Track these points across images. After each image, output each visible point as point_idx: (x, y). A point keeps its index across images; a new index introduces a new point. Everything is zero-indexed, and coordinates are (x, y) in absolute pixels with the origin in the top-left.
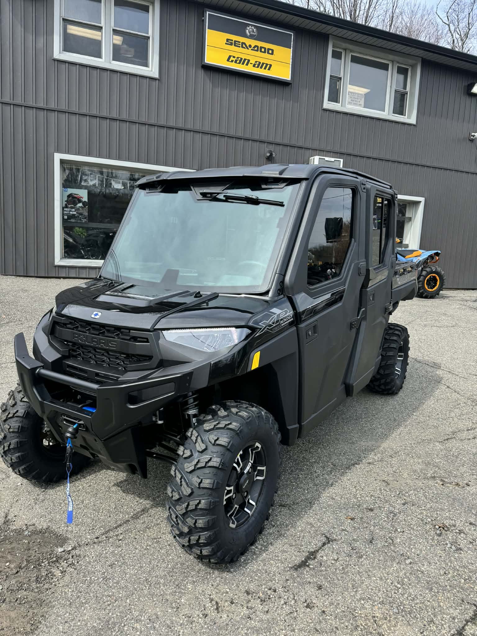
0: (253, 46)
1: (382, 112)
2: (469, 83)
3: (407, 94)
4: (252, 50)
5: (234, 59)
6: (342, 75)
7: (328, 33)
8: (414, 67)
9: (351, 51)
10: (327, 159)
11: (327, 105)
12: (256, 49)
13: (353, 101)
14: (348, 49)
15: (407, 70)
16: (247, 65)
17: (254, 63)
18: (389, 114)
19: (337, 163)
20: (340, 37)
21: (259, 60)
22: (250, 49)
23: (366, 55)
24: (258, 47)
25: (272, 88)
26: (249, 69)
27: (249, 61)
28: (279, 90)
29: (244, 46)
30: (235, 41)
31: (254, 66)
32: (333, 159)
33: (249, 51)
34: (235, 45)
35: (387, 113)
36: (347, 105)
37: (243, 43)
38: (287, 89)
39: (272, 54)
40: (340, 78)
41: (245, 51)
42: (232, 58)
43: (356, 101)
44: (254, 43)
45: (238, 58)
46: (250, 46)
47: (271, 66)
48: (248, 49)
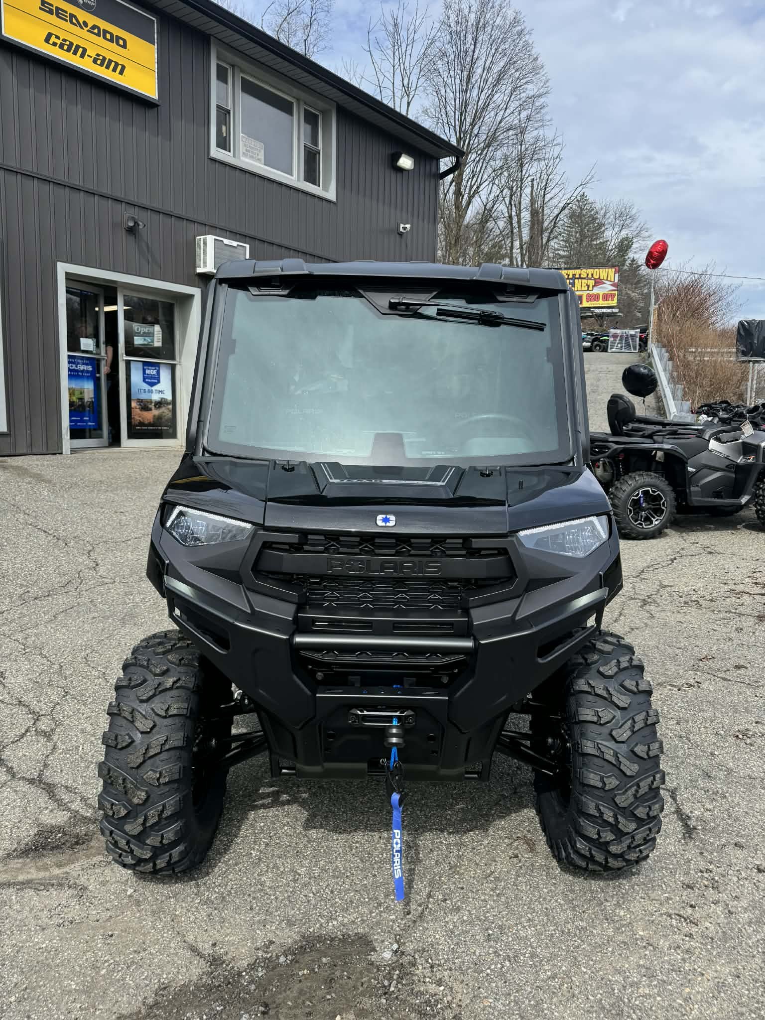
0: (90, 25)
1: (289, 176)
2: (393, 152)
3: (319, 153)
4: (88, 31)
5: (58, 42)
6: (230, 107)
7: (208, 32)
8: (325, 113)
9: (243, 71)
10: (226, 241)
11: (216, 152)
12: (96, 31)
13: (249, 151)
14: (238, 67)
15: (316, 116)
16: (82, 56)
17: (94, 56)
18: (299, 180)
19: (240, 250)
20: (227, 44)
21: (103, 53)
22: (86, 29)
23: (262, 81)
24: (99, 28)
25: (125, 108)
26: (86, 65)
27: (85, 50)
28: (138, 113)
29: (74, 21)
30: (57, 8)
31: (95, 61)
32: (235, 244)
33: (84, 33)
34: (57, 16)
35: (295, 179)
36: (242, 158)
37: (72, 16)
38: (151, 113)
39: (124, 46)
40: (229, 112)
41: (76, 30)
42: (53, 39)
43: (253, 153)
44: (92, 20)
45: (64, 40)
46: (86, 24)
47: (123, 67)
48: (81, 28)
